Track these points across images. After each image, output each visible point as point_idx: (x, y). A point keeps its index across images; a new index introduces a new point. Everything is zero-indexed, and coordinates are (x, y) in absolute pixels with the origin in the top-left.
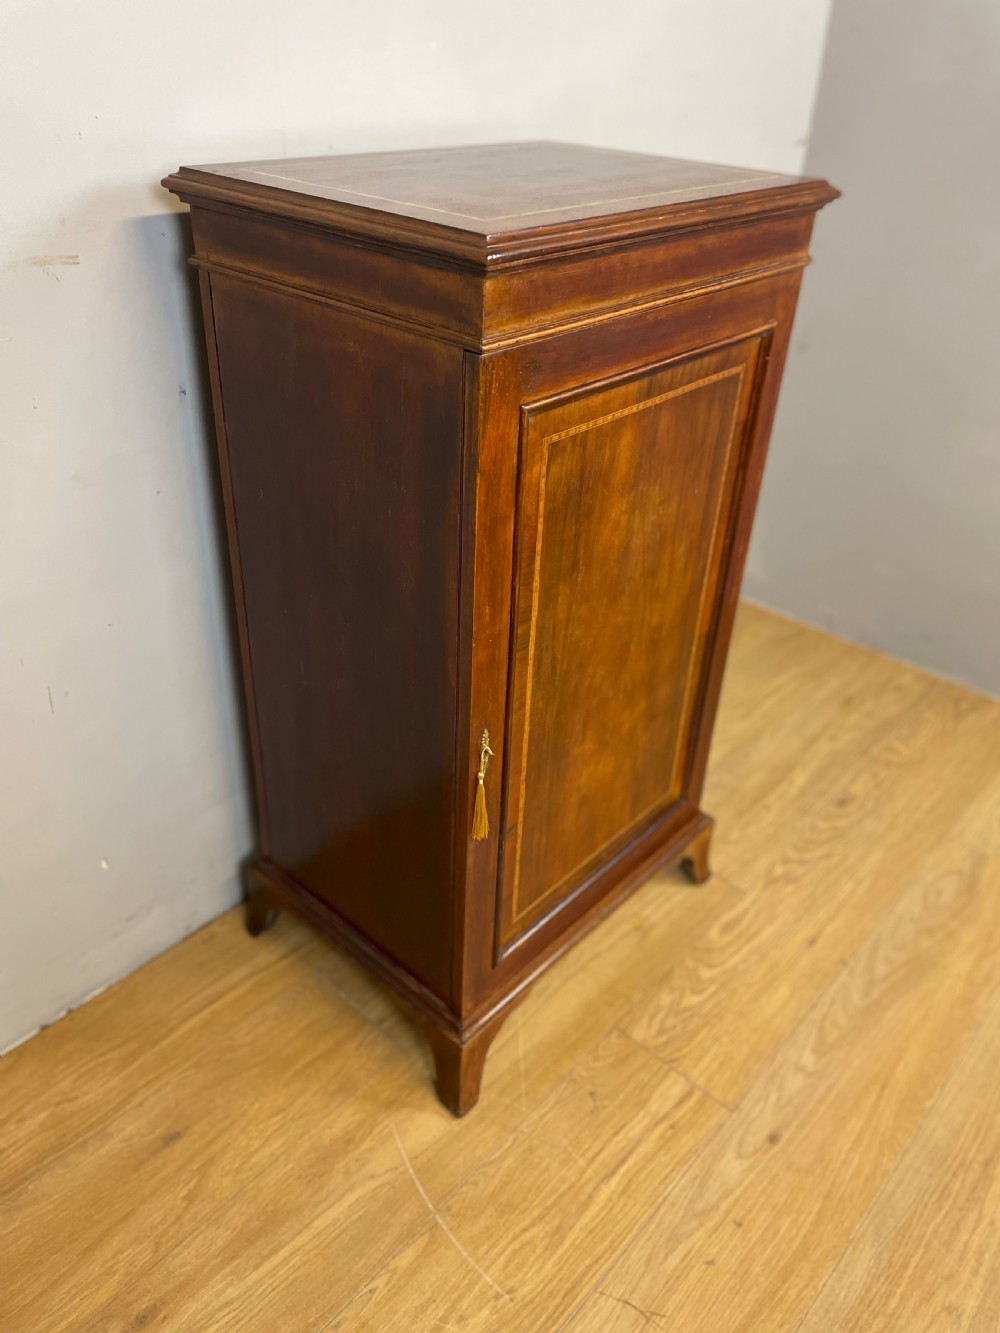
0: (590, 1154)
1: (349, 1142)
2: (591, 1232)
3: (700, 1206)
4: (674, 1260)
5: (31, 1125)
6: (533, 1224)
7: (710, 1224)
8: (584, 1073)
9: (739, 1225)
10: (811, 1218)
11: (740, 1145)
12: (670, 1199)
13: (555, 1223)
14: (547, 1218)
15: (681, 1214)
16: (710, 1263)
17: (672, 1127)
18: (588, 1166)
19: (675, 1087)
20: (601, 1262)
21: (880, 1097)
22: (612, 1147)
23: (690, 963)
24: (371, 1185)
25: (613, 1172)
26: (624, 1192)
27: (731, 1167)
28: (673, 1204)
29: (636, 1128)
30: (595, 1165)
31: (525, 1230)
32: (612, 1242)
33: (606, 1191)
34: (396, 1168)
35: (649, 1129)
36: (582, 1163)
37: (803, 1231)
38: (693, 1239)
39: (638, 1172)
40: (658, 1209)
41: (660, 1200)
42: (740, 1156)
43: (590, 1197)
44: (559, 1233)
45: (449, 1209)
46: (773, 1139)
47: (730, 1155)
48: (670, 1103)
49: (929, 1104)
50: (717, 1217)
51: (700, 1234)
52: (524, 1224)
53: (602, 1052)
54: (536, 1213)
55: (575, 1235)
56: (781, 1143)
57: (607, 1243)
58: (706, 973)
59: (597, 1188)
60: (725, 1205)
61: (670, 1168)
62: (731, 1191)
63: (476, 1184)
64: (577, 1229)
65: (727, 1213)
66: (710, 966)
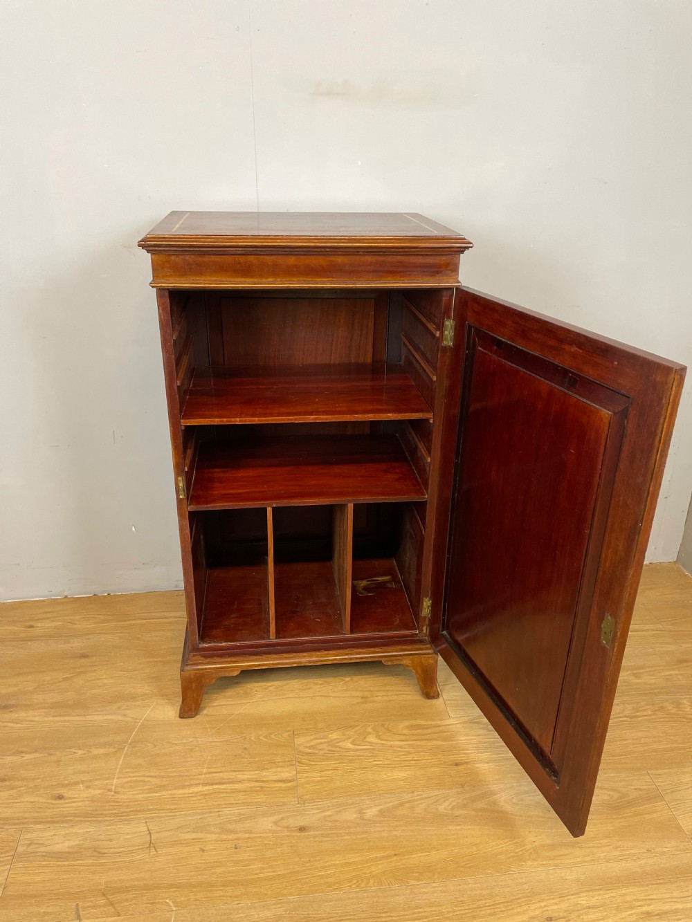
0: (211, 770)
1: (134, 698)
2: (172, 798)
3: (231, 827)
4: (190, 836)
5: (54, 624)
6: (155, 777)
7: (224, 837)
8: (253, 738)
9: (236, 848)
10: (273, 874)
11: (282, 819)
12: (220, 813)
13: (164, 783)
14: (164, 779)
15: (217, 822)
16: (202, 850)
17: (262, 787)
18: (205, 774)
19: (286, 773)
20: (162, 811)
21: (389, 856)
22: (225, 775)
23: (369, 730)
24: (121, 718)
25: (212, 785)
26: (206, 795)
27: (266, 823)
28: (219, 816)
29: (246, 776)
30: (207, 776)
31: (150, 776)
32: (175, 809)
33: (200, 788)
34: (136, 719)
35: (250, 781)
36: (205, 771)
37: (261, 876)
38: (209, 836)
39: (223, 792)
40: (210, 812)
41: (217, 810)
42: (276, 823)
43: (190, 785)
44: (162, 788)
45: (134, 747)
46: (302, 829)
47: (272, 819)
48: (275, 778)
50: (231, 836)
51: (214, 837)
52: (152, 774)
53: (272, 736)
54: (162, 774)
55: (166, 794)
56: (303, 834)
57: (173, 807)
58: (372, 739)
59: (197, 785)
60: (240, 835)
61: (238, 802)
62: (250, 832)
63: (155, 746)
64: (170, 792)
65: (238, 839)
66: (378, 737)
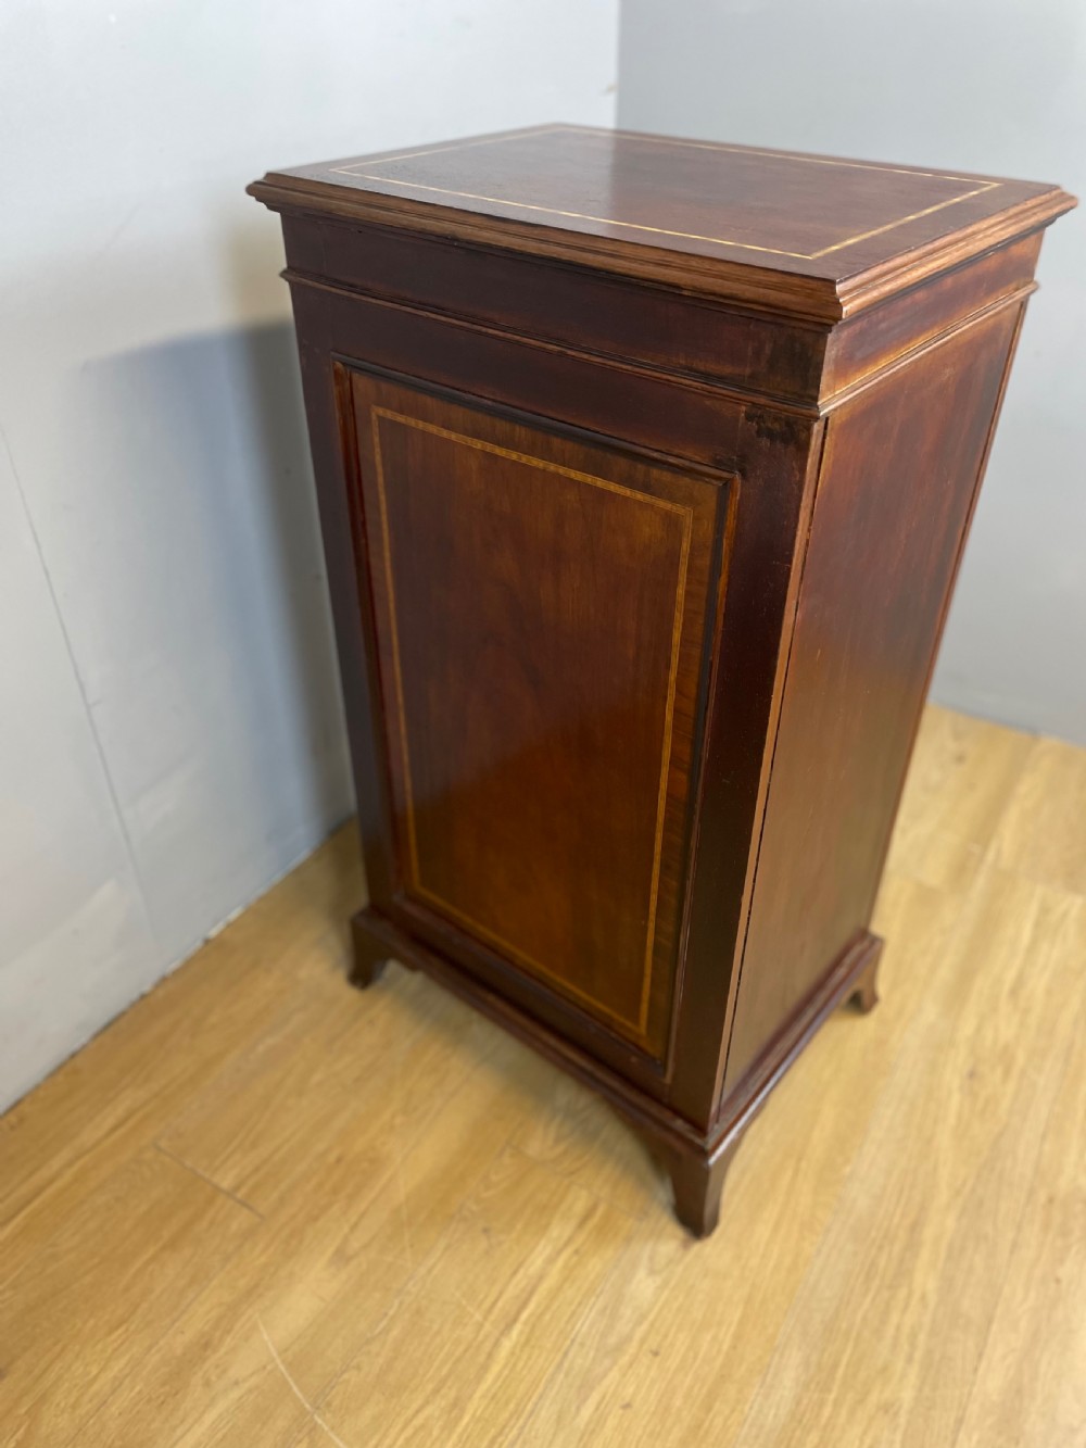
0: (486, 1305)
1: (206, 1345)
2: (493, 1398)
3: (612, 1340)
4: (587, 1412)
6: (427, 1403)
7: (624, 1360)
8: (474, 1208)
9: (656, 1354)
10: (733, 1329)
11: (651, 1259)
12: (579, 1340)
13: (453, 1394)
14: (443, 1392)
15: (592, 1354)
16: (627, 1406)
17: (576, 1252)
18: (485, 1318)
19: (578, 1203)
20: (507, 1430)
22: (511, 1291)
24: (235, 1394)
25: (515, 1320)
26: (527, 1341)
27: (643, 1287)
28: (582, 1345)
29: (537, 1262)
30: (492, 1317)
31: (417, 1412)
32: (518, 1405)
33: (507, 1344)
34: (264, 1368)
35: (551, 1260)
36: (478, 1317)
37: (725, 1347)
38: (606, 1382)
39: (542, 1314)
40: (566, 1354)
41: (568, 1342)
42: (652, 1272)
43: (490, 1356)
44: (457, 1406)
45: (329, 1405)
47: (641, 1273)
48: (572, 1225)
49: (847, 1170)
50: (632, 1349)
51: (614, 1375)
52: (415, 1406)
53: (494, 1178)
54: (430, 1387)
55: (475, 1406)
57: (512, 1406)
59: (497, 1344)
60: (639, 1334)
61: (576, 1302)
62: (643, 1317)
63: (358, 1368)
64: (478, 1395)
65: (643, 1341)
